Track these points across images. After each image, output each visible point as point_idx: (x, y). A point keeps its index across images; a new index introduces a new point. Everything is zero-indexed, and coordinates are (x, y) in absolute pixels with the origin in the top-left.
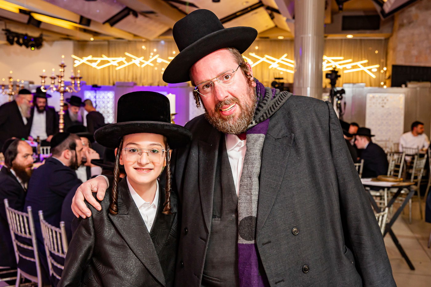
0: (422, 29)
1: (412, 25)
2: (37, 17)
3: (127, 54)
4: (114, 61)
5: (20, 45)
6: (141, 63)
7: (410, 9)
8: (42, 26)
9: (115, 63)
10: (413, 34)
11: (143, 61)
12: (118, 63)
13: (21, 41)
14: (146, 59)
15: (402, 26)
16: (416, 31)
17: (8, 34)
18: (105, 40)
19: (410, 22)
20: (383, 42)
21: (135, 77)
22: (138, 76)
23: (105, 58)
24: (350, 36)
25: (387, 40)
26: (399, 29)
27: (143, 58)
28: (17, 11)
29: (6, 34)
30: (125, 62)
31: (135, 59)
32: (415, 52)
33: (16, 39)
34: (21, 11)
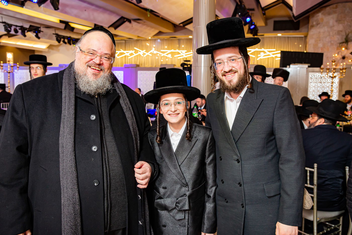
0: (326, 29)
1: (319, 25)
2: (73, 25)
3: (135, 48)
4: (127, 53)
5: (65, 43)
6: (144, 54)
7: (318, 15)
8: (75, 31)
9: (128, 54)
10: (320, 32)
11: (145, 53)
12: (130, 54)
13: (66, 41)
14: (147, 52)
15: (312, 26)
16: (322, 30)
17: (57, 37)
18: (122, 40)
19: (318, 24)
20: (304, 38)
21: (141, 63)
22: (143, 62)
23: (122, 51)
24: (279, 35)
25: (306, 37)
26: (311, 29)
27: (145, 50)
28: (58, 22)
29: (56, 36)
30: (134, 53)
31: (140, 52)
32: (320, 45)
33: (62, 40)
34: (61, 21)
